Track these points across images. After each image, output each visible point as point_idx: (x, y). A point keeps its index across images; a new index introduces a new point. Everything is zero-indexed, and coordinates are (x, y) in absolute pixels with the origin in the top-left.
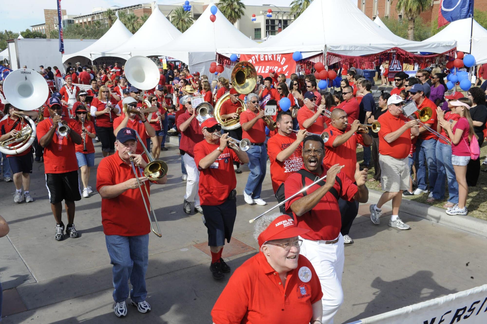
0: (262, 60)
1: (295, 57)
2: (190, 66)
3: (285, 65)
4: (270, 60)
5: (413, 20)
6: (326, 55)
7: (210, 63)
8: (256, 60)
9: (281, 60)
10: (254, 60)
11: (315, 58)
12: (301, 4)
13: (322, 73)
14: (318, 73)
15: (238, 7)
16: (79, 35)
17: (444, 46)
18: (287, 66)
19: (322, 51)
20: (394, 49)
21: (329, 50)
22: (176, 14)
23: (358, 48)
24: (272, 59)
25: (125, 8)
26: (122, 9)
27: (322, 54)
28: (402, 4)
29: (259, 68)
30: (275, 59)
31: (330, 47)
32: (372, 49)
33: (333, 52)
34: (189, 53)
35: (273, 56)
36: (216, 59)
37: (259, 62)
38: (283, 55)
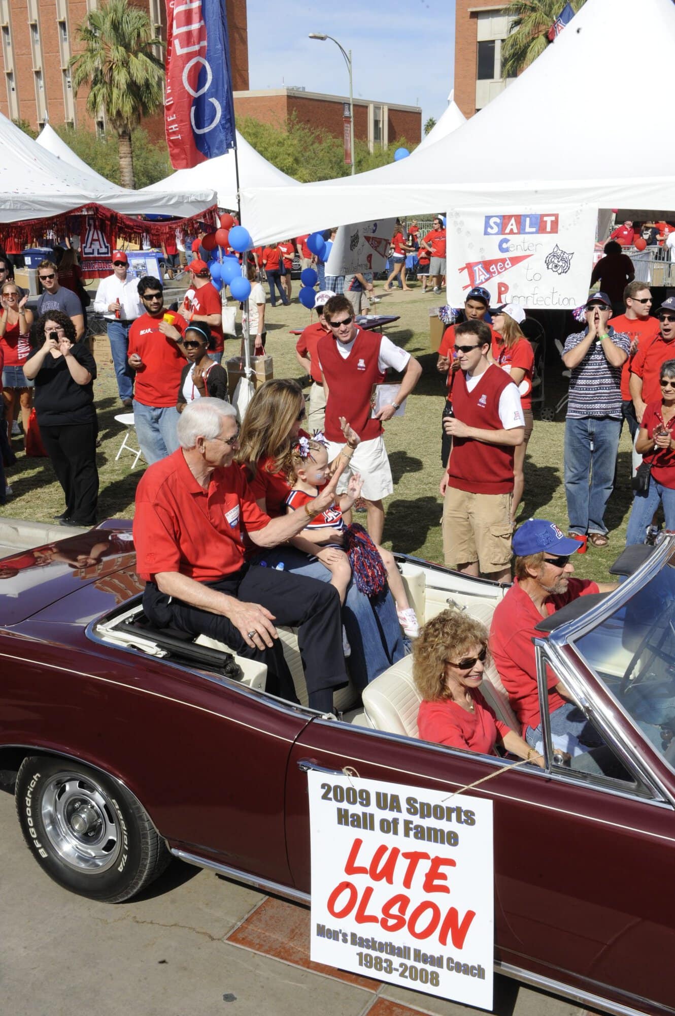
5: (126, 135)
17: (192, 202)
20: (89, 207)
28: (99, 99)
32: (39, 207)
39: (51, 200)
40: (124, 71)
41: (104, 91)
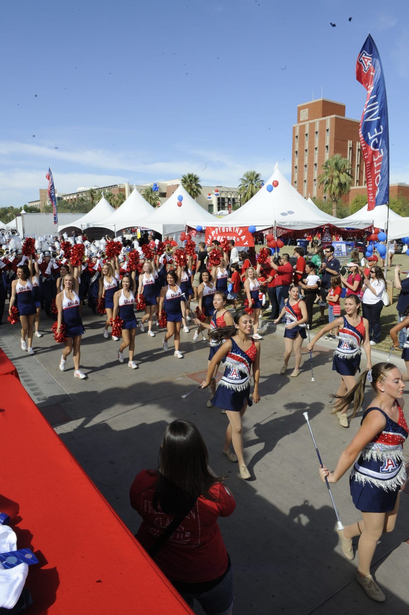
0: (224, 231)
1: (250, 229)
2: (164, 235)
3: (242, 235)
5: (336, 201)
6: (275, 229)
7: (180, 233)
8: (218, 231)
9: (239, 232)
10: (217, 231)
11: (266, 231)
12: (247, 186)
13: (272, 243)
14: (269, 243)
15: (196, 187)
16: (68, 209)
17: (365, 224)
18: (245, 237)
19: (272, 225)
20: (327, 225)
21: (278, 225)
23: (300, 224)
24: (231, 231)
25: (104, 188)
26: (101, 188)
27: (272, 228)
28: (327, 189)
29: (221, 237)
30: (234, 231)
31: (279, 223)
32: (311, 225)
33: (282, 227)
34: (163, 225)
35: (232, 228)
36: (186, 230)
37: (221, 233)
38: (241, 228)
39: (314, 222)
40: (337, 179)
41: (330, 186)
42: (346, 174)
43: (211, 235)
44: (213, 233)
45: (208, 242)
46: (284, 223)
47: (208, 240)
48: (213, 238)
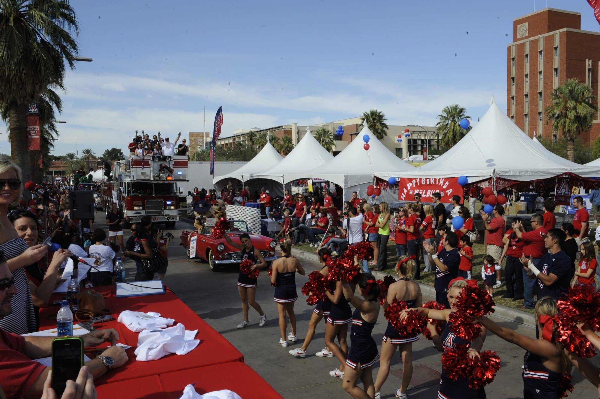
0: (423, 183)
1: (460, 181)
2: (345, 189)
3: (448, 188)
4: (431, 183)
5: (572, 140)
6: (495, 180)
7: (367, 186)
8: (416, 184)
9: (444, 184)
10: (414, 184)
11: (483, 183)
12: (447, 124)
13: (491, 198)
14: (486, 198)
15: (380, 127)
16: (223, 157)
18: (451, 190)
19: (490, 175)
20: (566, 174)
21: (498, 175)
22: (317, 134)
23: (529, 173)
24: (434, 183)
25: (266, 130)
26: (263, 130)
27: (491, 178)
28: (559, 125)
30: (437, 183)
31: (499, 172)
32: (543, 174)
33: (502, 177)
34: (345, 176)
35: (435, 180)
36: (374, 182)
37: (419, 186)
38: (447, 179)
39: (546, 171)
40: (573, 112)
41: (562, 120)
42: (585, 104)
43: (407, 188)
44: (409, 185)
45: (402, 197)
46: (506, 172)
47: (403, 194)
48: (408, 191)
